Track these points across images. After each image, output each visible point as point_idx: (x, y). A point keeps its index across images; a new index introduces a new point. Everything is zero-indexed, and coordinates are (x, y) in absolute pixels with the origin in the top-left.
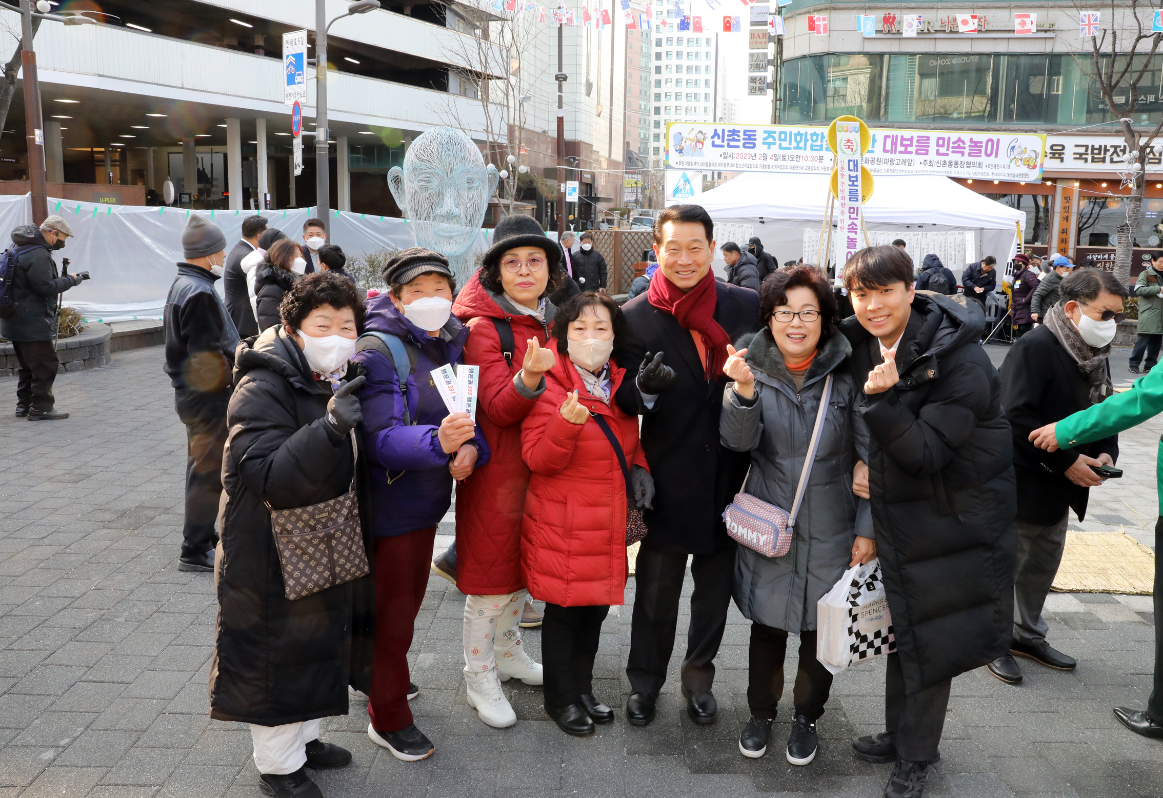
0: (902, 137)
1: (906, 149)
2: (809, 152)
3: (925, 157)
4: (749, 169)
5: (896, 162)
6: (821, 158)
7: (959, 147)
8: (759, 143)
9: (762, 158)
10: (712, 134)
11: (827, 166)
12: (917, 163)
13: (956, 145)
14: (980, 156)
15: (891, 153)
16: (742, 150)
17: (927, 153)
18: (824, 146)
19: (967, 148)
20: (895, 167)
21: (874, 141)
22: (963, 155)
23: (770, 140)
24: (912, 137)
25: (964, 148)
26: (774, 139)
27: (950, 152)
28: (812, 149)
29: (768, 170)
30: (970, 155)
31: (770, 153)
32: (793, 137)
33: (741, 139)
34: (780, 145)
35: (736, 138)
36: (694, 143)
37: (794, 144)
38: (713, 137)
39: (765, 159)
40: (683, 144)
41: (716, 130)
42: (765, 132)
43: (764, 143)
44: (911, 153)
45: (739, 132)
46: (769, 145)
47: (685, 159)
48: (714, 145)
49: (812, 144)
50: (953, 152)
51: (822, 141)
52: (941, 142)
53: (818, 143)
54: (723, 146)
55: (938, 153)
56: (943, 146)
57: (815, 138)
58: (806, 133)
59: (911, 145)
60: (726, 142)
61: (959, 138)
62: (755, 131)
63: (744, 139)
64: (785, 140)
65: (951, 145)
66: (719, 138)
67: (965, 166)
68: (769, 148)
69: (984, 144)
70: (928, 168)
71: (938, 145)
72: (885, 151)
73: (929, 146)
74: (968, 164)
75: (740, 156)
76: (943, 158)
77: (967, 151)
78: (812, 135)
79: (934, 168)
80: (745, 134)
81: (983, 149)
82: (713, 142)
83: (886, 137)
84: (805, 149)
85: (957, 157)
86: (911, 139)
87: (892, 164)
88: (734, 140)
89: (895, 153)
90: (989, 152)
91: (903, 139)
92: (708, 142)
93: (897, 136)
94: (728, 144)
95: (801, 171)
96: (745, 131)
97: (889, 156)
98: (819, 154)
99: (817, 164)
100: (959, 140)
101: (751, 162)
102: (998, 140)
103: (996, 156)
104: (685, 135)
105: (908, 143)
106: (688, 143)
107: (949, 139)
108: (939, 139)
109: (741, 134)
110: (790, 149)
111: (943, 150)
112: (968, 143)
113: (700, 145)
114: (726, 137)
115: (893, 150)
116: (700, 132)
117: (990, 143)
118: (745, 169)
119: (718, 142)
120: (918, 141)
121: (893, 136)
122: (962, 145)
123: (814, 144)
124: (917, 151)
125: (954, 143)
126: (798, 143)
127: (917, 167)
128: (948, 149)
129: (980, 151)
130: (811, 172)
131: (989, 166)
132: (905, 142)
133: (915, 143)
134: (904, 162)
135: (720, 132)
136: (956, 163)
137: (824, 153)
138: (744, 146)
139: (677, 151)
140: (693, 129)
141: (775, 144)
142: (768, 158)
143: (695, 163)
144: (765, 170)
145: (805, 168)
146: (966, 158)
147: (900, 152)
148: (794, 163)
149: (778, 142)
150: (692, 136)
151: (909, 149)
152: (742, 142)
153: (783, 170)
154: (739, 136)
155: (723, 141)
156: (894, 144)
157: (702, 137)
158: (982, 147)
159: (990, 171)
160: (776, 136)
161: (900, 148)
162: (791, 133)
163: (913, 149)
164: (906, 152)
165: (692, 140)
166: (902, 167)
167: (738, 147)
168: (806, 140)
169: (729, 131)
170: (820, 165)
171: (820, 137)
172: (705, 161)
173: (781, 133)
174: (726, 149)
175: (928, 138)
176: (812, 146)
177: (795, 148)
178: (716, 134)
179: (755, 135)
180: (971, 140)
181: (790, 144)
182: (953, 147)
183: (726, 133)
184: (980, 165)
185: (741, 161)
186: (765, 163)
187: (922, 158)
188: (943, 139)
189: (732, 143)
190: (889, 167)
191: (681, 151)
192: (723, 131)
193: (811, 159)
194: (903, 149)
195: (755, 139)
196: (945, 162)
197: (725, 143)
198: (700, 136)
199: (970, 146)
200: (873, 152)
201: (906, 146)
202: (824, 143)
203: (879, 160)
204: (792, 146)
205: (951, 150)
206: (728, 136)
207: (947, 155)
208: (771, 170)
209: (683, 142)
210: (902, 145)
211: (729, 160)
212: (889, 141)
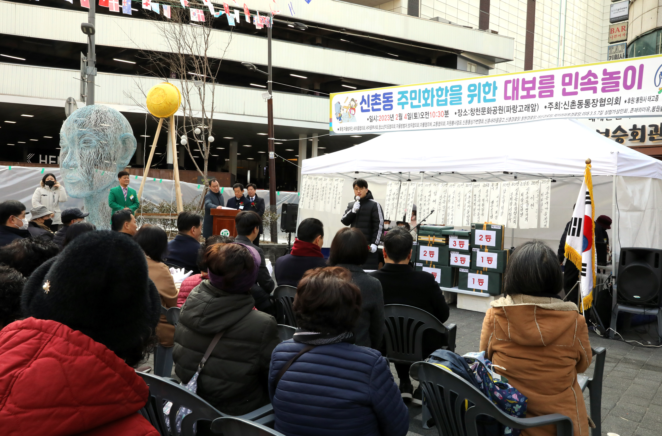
0: (524, 80)
1: (528, 93)
2: (436, 108)
3: (550, 100)
4: (389, 130)
5: (518, 109)
6: (447, 113)
7: (589, 82)
8: (395, 104)
9: (398, 118)
10: (361, 100)
11: (452, 120)
12: (541, 107)
13: (586, 80)
14: (618, 90)
15: (513, 99)
16: (383, 112)
17: (551, 95)
18: (449, 100)
19: (600, 82)
20: (518, 114)
21: (495, 88)
22: (595, 90)
23: (404, 100)
24: (534, 79)
25: (596, 83)
26: (407, 99)
27: (578, 90)
28: (438, 105)
29: (403, 129)
30: (604, 90)
31: (404, 112)
32: (422, 94)
33: (381, 102)
34: (412, 103)
35: (378, 101)
36: (349, 110)
37: (423, 102)
38: (361, 103)
39: (401, 119)
40: (342, 112)
41: (363, 97)
42: (399, 93)
43: (399, 104)
44: (534, 96)
45: (380, 95)
46: (403, 104)
47: (344, 124)
48: (363, 111)
49: (438, 100)
50: (582, 89)
51: (446, 96)
52: (567, 80)
53: (443, 98)
54: (368, 111)
55: (565, 93)
56: (570, 84)
57: (440, 93)
58: (432, 89)
59: (533, 88)
60: (371, 106)
61: (590, 72)
62: (391, 93)
63: (384, 102)
64: (415, 98)
65: (580, 81)
66: (365, 104)
67: (599, 104)
68: (403, 108)
69: (622, 75)
70: (554, 111)
71: (564, 84)
72: (506, 98)
73: (553, 87)
74: (602, 101)
75: (382, 118)
76: (570, 98)
77: (599, 86)
78: (437, 90)
79: (562, 111)
80: (384, 98)
81: (621, 81)
82: (362, 107)
83: (507, 82)
84: (432, 106)
85: (589, 95)
86: (533, 81)
87: (515, 111)
88: (377, 104)
89: (517, 99)
90: (629, 83)
91: (524, 82)
92: (358, 108)
93: (518, 80)
94: (373, 108)
95: (430, 127)
96: (384, 94)
97: (510, 103)
98: (443, 108)
99: (443, 119)
100: (590, 73)
101: (390, 122)
102: (642, 67)
103: (640, 87)
104: (342, 104)
105: (531, 85)
106: (345, 110)
107: (577, 74)
108: (564, 76)
109: (381, 98)
110: (419, 106)
111: (570, 89)
112: (600, 76)
113: (353, 111)
114: (371, 102)
115: (515, 96)
116: (353, 100)
117: (630, 73)
118: (386, 130)
119: (365, 107)
120: (541, 83)
121: (514, 80)
122: (593, 79)
123: (440, 99)
124: (540, 93)
125: (583, 78)
126: (426, 99)
127: (542, 111)
128: (576, 87)
129: (617, 84)
130: (438, 127)
131: (630, 101)
132: (527, 86)
133: (538, 85)
134: (528, 107)
135: (366, 98)
136: (587, 103)
137: (448, 107)
138: (385, 109)
139: (337, 118)
140: (347, 98)
141: (407, 103)
142: (403, 117)
143: (350, 128)
144: (401, 129)
145: (433, 125)
146: (600, 95)
147: (523, 97)
148: (424, 120)
149: (410, 101)
150: (347, 104)
151: (532, 92)
152: (383, 104)
153: (415, 128)
154: (380, 100)
155: (369, 106)
156: (515, 89)
157: (354, 104)
158: (619, 78)
159: (629, 106)
160: (408, 95)
161: (522, 93)
162: (420, 90)
163: (536, 92)
164: (528, 96)
165: (347, 108)
166: (525, 113)
167: (379, 110)
168: (433, 96)
169: (372, 96)
170: (446, 120)
171: (444, 91)
172: (357, 126)
173: (412, 92)
174: (372, 113)
175: (552, 77)
176: (438, 101)
177: (424, 105)
178: (363, 100)
179: (391, 97)
180: (605, 72)
181: (420, 102)
182: (582, 84)
183: (371, 98)
184: (618, 101)
185: (382, 123)
186: (401, 122)
187: (546, 101)
188: (570, 75)
189: (376, 107)
190: (512, 115)
191: (339, 118)
192: (369, 96)
193: (437, 114)
194: (525, 93)
195: (392, 101)
196: (573, 102)
197: (370, 108)
198: (353, 103)
199: (603, 79)
200: (494, 100)
201: (528, 90)
202: (449, 97)
203: (501, 109)
204: (421, 104)
205: (580, 87)
206: (372, 100)
207: (576, 93)
208: (406, 129)
209: (341, 110)
210: (524, 89)
211: (374, 123)
212: (510, 86)
